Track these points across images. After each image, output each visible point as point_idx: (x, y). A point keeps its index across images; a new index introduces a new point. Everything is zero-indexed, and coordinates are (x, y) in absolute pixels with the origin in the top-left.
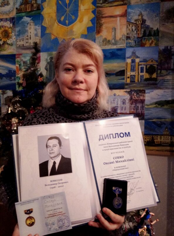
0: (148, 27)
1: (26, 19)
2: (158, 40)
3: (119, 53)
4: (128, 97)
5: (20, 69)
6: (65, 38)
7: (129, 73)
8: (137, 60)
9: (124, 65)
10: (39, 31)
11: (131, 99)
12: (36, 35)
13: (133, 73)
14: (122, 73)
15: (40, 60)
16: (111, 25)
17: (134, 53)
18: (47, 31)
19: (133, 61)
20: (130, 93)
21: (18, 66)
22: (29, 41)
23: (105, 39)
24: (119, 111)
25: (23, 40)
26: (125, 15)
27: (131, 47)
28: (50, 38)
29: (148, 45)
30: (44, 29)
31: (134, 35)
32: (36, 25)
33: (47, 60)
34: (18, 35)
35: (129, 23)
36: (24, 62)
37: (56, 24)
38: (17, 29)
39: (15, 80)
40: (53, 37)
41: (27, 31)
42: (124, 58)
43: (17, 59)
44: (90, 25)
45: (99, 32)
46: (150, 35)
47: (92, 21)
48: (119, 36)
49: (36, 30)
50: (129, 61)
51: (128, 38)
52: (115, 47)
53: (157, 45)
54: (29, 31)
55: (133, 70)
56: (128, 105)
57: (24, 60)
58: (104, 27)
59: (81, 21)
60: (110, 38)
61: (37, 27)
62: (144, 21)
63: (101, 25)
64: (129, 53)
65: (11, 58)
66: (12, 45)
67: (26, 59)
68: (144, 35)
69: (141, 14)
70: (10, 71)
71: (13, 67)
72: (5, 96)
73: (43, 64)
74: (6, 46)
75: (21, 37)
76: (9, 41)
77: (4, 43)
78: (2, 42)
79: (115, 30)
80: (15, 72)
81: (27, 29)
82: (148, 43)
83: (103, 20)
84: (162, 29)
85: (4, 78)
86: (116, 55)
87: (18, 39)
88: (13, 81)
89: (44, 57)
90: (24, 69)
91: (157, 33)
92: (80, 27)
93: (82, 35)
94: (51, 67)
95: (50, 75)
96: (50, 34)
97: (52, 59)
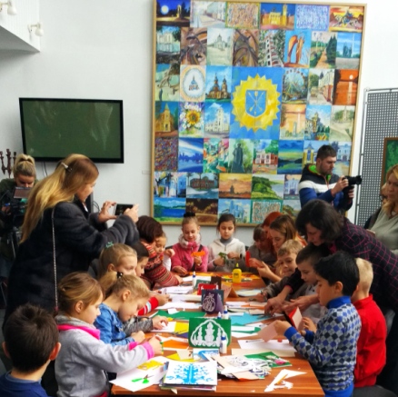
0: (321, 125)
1: (216, 105)
2: (328, 136)
3: (299, 144)
5: (208, 153)
6: (254, 127)
7: (305, 162)
8: (312, 151)
9: (302, 154)
10: (229, 118)
12: (226, 122)
13: (308, 162)
14: (300, 161)
16: (293, 120)
17: (310, 145)
18: (236, 120)
19: (309, 152)
21: (205, 149)
22: (218, 127)
23: (288, 132)
24: (296, 193)
25: (212, 125)
27: (308, 139)
28: (239, 126)
29: (321, 139)
30: (233, 117)
31: (311, 130)
32: (225, 112)
34: (208, 120)
35: (307, 120)
36: (212, 147)
37: (245, 113)
38: (207, 114)
39: (202, 163)
40: (241, 126)
41: (216, 117)
42: (302, 149)
43: (206, 143)
44: (276, 118)
45: (282, 125)
46: (323, 131)
47: (278, 114)
48: (299, 130)
49: (225, 117)
50: (306, 151)
51: (306, 132)
52: (295, 139)
53: (327, 139)
54: (219, 117)
55: (308, 159)
57: (212, 144)
58: (287, 120)
59: (268, 113)
60: (292, 131)
61: (226, 114)
62: (319, 120)
63: (285, 119)
64: (306, 144)
65: (199, 142)
66: (200, 129)
67: (215, 144)
68: (319, 131)
69: (317, 114)
70: (197, 154)
71: (200, 150)
72: (191, 178)
73: (231, 149)
74: (194, 129)
75: (210, 122)
76: (197, 125)
77: (192, 126)
78: (189, 126)
79: (297, 125)
80: (202, 156)
81: (217, 115)
82: (321, 137)
83: (287, 115)
84: (332, 127)
85: (191, 161)
86: (296, 145)
87: (207, 123)
88: (200, 165)
89: (233, 143)
90: (211, 152)
91: (328, 130)
92: (266, 120)
93: (268, 126)
94: (239, 152)
95: (238, 160)
96: (239, 122)
97: (239, 145)
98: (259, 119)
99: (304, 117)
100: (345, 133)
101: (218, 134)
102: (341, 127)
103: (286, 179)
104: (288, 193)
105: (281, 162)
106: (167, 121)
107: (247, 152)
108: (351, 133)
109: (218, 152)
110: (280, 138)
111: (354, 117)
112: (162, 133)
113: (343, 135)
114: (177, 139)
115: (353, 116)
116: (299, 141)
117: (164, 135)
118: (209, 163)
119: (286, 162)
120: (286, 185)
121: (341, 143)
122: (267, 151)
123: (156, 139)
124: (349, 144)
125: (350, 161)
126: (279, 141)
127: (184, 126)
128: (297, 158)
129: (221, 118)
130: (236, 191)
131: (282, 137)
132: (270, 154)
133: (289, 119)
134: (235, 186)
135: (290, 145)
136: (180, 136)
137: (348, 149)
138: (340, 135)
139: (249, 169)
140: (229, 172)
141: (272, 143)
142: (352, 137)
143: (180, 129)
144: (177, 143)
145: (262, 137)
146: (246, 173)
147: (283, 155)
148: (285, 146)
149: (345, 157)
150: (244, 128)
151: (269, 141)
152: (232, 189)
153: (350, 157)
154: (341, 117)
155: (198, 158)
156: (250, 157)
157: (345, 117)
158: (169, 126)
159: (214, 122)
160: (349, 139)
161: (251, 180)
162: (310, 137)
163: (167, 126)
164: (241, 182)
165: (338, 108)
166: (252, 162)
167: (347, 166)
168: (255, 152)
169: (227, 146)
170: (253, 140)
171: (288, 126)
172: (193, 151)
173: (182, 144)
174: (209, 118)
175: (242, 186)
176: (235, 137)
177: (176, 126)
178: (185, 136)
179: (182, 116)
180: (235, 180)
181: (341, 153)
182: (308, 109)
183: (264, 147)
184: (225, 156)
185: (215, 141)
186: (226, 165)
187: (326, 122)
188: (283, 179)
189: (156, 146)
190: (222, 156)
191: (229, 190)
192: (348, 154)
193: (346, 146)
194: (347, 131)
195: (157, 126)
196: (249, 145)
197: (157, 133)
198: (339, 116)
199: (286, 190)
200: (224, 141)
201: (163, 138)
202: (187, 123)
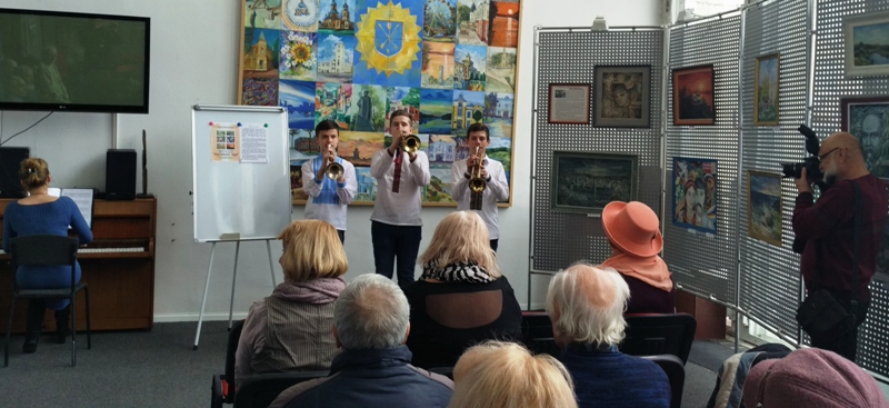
0: (475, 70)
1: (333, 38)
2: (484, 85)
3: (446, 94)
4: (454, 143)
5: (322, 102)
6: (386, 70)
7: (456, 118)
8: (464, 104)
9: (451, 108)
10: (351, 56)
11: (457, 145)
12: (347, 61)
13: (460, 118)
14: (448, 117)
15: (351, 93)
16: (438, 62)
17: (461, 96)
18: (362, 59)
19: (460, 105)
20: (456, 139)
21: (318, 97)
22: (337, 67)
23: (432, 77)
24: (444, 160)
25: (328, 65)
26: (452, 53)
27: (458, 89)
28: (366, 67)
29: (474, 89)
30: (357, 55)
31: (461, 77)
32: (347, 47)
33: (360, 94)
34: (322, 57)
35: (457, 63)
36: (328, 94)
37: (374, 51)
38: (320, 49)
39: (313, 115)
40: (369, 66)
41: (334, 54)
42: (451, 100)
43: (319, 89)
44: (416, 58)
45: (425, 68)
46: (477, 79)
47: (417, 54)
48: (446, 76)
49: (346, 54)
50: (456, 104)
51: (456, 79)
52: (442, 87)
53: (483, 90)
54: (337, 54)
55: (460, 114)
56: (454, 152)
57: (329, 90)
58: (431, 63)
59: (405, 52)
60: (437, 76)
61: (348, 51)
62: (471, 63)
63: (427, 61)
64: (456, 95)
65: (309, 86)
66: (310, 68)
67: (332, 90)
68: (472, 78)
69: (468, 56)
70: (306, 103)
71: (311, 98)
72: (296, 137)
73: (355, 98)
74: (302, 69)
75: (325, 60)
76: (306, 64)
77: (298, 64)
78: (294, 63)
79: (442, 69)
80: (313, 105)
81: (335, 51)
82: (475, 87)
83: (430, 56)
84: (488, 74)
85: (296, 113)
86: (443, 96)
87: (321, 62)
88: (310, 118)
89: (357, 90)
90: (327, 102)
91: (483, 78)
92: (403, 59)
93: (406, 69)
94: (366, 102)
95: (364, 113)
96: (366, 62)
97: (367, 92)
98: (394, 59)
99: (452, 59)
100: (506, 82)
101: (336, 76)
102: (499, 74)
103: (431, 141)
104: (434, 159)
105: (423, 118)
106: (262, 56)
107: (377, 102)
108: (512, 81)
109: (336, 102)
110: (422, 86)
111: (515, 63)
112: (254, 72)
113: (502, 84)
114: (276, 82)
115: (514, 61)
116: (446, 91)
117: (255, 75)
118: (323, 115)
119: (431, 117)
120: (430, 148)
121: (501, 95)
122: (405, 103)
123: (244, 81)
124: (511, 97)
125: (512, 118)
126: (420, 90)
127: (287, 64)
128: (445, 113)
129: (342, 56)
130: (361, 156)
131: (424, 83)
132: (408, 107)
133: (434, 62)
134: (360, 148)
135: (435, 95)
136: (282, 77)
137: (510, 103)
138: (499, 85)
139: (379, 127)
140: (352, 130)
141: (411, 91)
142: (514, 88)
143: (281, 68)
144: (277, 87)
145: (398, 84)
146: (375, 131)
147: (425, 108)
148: (429, 96)
149: (506, 113)
150: (373, 70)
151: (407, 90)
152: (356, 152)
153: (513, 113)
154: (500, 62)
155: (307, 108)
156: (381, 109)
157: (503, 62)
158: (265, 62)
159: (331, 60)
160: (510, 89)
161: (383, 141)
162: (461, 86)
163: (261, 62)
164: (369, 144)
165: (495, 50)
166: (384, 116)
167: (509, 125)
168: (388, 102)
169: (348, 94)
170: (384, 87)
171: (431, 71)
172: (301, 99)
173: (283, 89)
174: (323, 56)
175: (370, 149)
176: (360, 82)
177: (275, 63)
178: (288, 78)
179: (284, 50)
180: (361, 141)
181: (501, 108)
182: (457, 49)
183: (400, 96)
184: (347, 108)
185: (332, 87)
186: (347, 120)
187: (480, 67)
188: (427, 141)
189: (244, 90)
190: (342, 107)
191: (352, 155)
192: (510, 109)
193: (507, 98)
194: (508, 79)
195: (247, 62)
196: (379, 93)
197: (246, 72)
198: (496, 60)
199: (432, 156)
200: (346, 86)
201: (255, 79)
202: (293, 59)
